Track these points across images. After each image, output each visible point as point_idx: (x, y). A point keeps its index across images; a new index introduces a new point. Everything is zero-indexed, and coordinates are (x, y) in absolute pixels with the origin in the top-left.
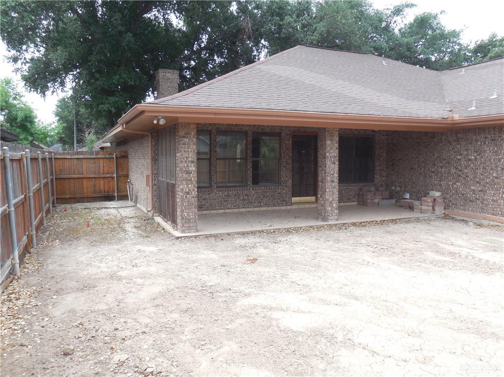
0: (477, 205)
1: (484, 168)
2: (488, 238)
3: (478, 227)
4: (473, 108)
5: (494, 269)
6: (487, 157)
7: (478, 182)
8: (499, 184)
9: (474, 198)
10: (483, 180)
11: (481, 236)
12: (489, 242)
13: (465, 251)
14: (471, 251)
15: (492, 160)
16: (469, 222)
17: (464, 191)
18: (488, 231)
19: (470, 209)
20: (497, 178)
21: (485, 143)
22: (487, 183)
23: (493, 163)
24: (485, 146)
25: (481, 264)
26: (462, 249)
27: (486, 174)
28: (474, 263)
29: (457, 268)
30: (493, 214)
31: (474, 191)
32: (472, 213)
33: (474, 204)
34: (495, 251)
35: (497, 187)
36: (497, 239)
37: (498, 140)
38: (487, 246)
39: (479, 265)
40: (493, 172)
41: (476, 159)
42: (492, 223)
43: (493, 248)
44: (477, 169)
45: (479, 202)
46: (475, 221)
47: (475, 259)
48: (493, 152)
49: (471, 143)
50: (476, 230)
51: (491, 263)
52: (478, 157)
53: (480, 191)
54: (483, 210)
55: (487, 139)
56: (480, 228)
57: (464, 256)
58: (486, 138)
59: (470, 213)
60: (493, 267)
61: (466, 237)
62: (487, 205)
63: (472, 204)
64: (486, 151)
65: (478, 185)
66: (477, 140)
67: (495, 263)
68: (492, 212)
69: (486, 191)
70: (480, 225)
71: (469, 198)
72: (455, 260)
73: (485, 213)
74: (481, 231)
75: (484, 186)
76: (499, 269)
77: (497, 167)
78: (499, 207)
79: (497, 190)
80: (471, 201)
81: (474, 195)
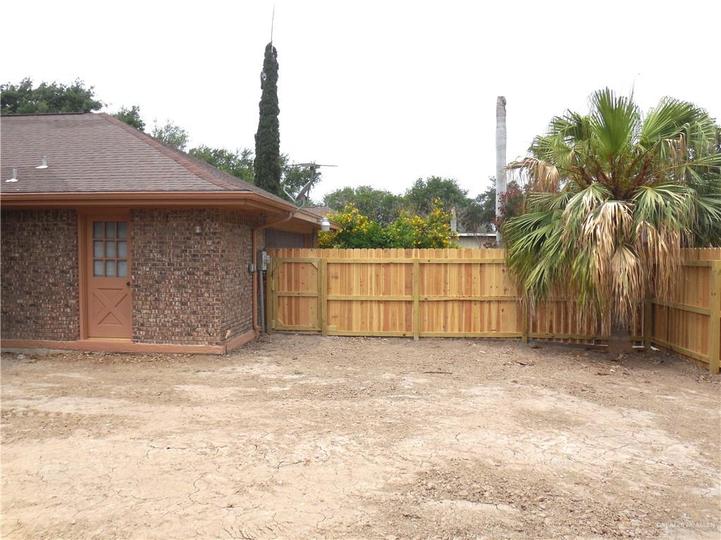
0: (29, 326)
1: (36, 271)
2: (51, 375)
3: (33, 361)
4: (14, 180)
5: (70, 424)
6: (39, 255)
7: (27, 293)
8: (58, 293)
9: (23, 318)
10: (35, 289)
11: (41, 374)
12: (54, 383)
13: (21, 406)
14: (30, 403)
15: (47, 259)
16: (18, 355)
17: (7, 308)
18: (49, 365)
19: (18, 334)
20: (54, 285)
21: (34, 234)
22: (41, 293)
23: (49, 263)
24: (35, 239)
25: (51, 422)
26: (15, 402)
27: (39, 280)
28: (38, 421)
29: (14, 438)
30: (53, 338)
31: (22, 306)
32: (22, 340)
33: (23, 326)
34: (65, 394)
35: (56, 297)
36: (65, 375)
37: (53, 229)
38: (52, 389)
39: (47, 424)
40: (48, 277)
41: (22, 258)
42: (52, 351)
43: (60, 391)
44: (25, 272)
45: (30, 322)
46: (27, 351)
47: (40, 415)
48: (47, 247)
49: (13, 233)
50: (31, 367)
51: (64, 416)
52: (25, 254)
53: (31, 305)
54: (37, 334)
55: (37, 228)
56: (36, 362)
57: (22, 413)
58: (35, 226)
59: (18, 340)
60: (68, 422)
61: (17, 380)
62: (42, 326)
63: (21, 327)
64: (37, 245)
65: (28, 296)
66: (22, 229)
67: (69, 414)
68: (50, 335)
69: (41, 305)
70: (36, 358)
71: (14, 318)
72: (8, 425)
73: (41, 338)
74: (38, 366)
75: (37, 297)
76: (77, 424)
77: (54, 268)
78: (60, 326)
79: (57, 302)
80: (18, 322)
81: (22, 313)
